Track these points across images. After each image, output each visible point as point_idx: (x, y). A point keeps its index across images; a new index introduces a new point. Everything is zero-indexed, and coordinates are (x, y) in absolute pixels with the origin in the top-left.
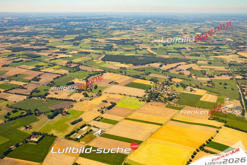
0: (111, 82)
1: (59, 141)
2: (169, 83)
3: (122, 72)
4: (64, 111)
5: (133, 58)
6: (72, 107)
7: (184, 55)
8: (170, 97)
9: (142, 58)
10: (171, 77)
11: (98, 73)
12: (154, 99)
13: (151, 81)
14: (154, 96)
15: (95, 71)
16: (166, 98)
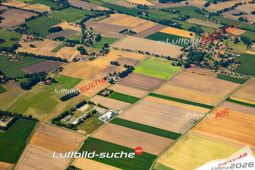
0: (124, 31)
1: (43, 127)
2: (222, 36)
3: (142, 14)
4: (47, 77)
6: (61, 71)
8: (224, 61)
10: (224, 24)
11: (101, 13)
12: (196, 62)
13: (191, 31)
14: (197, 57)
15: (95, 10)
16: (217, 62)
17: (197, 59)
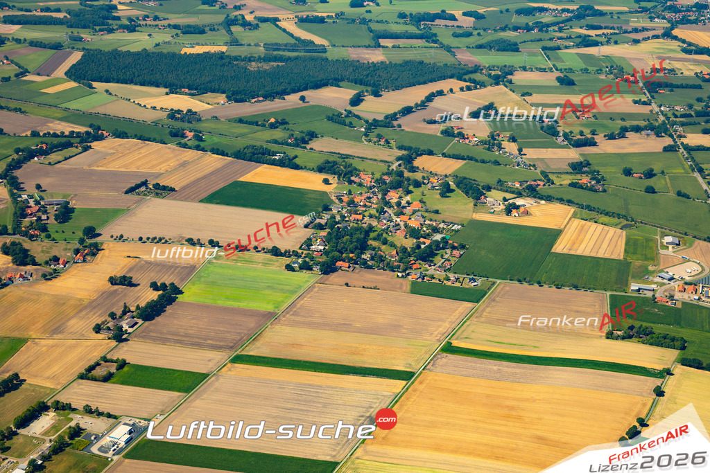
0: (138, 186)
2: (408, 179)
3: (183, 136)
5: (223, 65)
7: (449, 49)
8: (423, 246)
9: (266, 66)
10: (409, 149)
11: (63, 140)
12: (351, 255)
13: (325, 172)
14: (351, 242)
15: (46, 132)
16: (404, 250)
17: (351, 246)
